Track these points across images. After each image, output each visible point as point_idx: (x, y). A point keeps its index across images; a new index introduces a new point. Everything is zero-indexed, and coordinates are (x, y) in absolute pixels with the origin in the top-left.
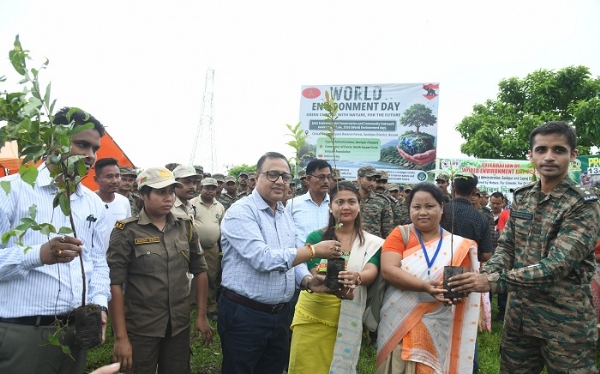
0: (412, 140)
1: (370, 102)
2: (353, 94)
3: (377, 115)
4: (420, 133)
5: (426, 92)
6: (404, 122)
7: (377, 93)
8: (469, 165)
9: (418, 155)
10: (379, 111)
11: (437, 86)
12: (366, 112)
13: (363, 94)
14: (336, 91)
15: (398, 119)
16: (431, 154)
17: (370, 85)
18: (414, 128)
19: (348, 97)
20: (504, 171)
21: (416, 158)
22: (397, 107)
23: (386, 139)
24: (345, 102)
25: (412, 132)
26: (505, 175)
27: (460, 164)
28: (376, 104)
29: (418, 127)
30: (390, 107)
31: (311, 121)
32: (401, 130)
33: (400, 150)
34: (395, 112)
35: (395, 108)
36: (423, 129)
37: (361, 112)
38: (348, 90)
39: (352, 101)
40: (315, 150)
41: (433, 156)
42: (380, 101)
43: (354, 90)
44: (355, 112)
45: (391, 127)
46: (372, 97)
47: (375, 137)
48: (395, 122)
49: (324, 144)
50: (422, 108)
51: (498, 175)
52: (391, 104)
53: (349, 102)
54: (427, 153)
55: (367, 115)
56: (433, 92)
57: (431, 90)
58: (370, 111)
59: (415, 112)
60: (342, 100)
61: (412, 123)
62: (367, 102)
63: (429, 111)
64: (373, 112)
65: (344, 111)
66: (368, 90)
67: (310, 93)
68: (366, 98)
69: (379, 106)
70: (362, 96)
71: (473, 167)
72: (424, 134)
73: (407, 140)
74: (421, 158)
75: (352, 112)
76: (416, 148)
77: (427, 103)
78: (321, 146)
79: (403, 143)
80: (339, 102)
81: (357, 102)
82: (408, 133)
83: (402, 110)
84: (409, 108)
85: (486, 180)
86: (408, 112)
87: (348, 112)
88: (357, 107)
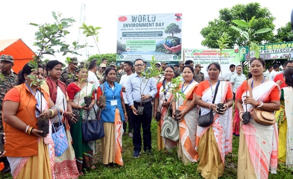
0: (170, 41)
1: (150, 22)
2: (142, 19)
3: (154, 29)
4: (173, 37)
5: (176, 17)
6: (167, 32)
7: (154, 18)
8: (196, 52)
9: (173, 47)
10: (155, 27)
11: (181, 15)
12: (148, 28)
13: (147, 19)
14: (134, 18)
15: (163, 31)
16: (179, 47)
17: (150, 15)
18: (171, 35)
19: (140, 20)
20: (212, 54)
21: (172, 49)
22: (163, 24)
23: (158, 40)
24: (139, 23)
25: (170, 37)
26: (213, 56)
27: (192, 51)
28: (153, 23)
29: (173, 34)
30: (160, 25)
31: (123, 33)
32: (165, 35)
33: (165, 45)
34: (162, 27)
35: (162, 25)
36: (175, 35)
37: (146, 27)
38: (140, 17)
39: (142, 22)
40: (125, 46)
41: (180, 48)
42: (155, 22)
43: (142, 17)
44: (143, 28)
45: (161, 35)
46: (151, 20)
47: (153, 39)
48: (162, 32)
49: (129, 44)
50: (175, 25)
51: (210, 56)
52: (160, 23)
53: (141, 23)
54: (177, 46)
55: (149, 29)
56: (179, 17)
57: (178, 17)
58: (150, 27)
59: (171, 27)
60: (137, 22)
61: (170, 32)
62: (149, 22)
63: (178, 26)
64: (152, 27)
65: (138, 27)
66: (149, 17)
67: (122, 19)
68: (148, 21)
69: (155, 25)
70: (147, 20)
71: (198, 52)
72: (176, 37)
73: (168, 40)
74: (175, 49)
75: (142, 28)
76: (172, 44)
77: (177, 23)
78: (128, 45)
79: (166, 42)
80: (136, 23)
81: (144, 23)
82: (168, 37)
83: (165, 26)
84: (168, 25)
85: (205, 58)
86: (168, 27)
87: (140, 28)
88: (144, 25)
